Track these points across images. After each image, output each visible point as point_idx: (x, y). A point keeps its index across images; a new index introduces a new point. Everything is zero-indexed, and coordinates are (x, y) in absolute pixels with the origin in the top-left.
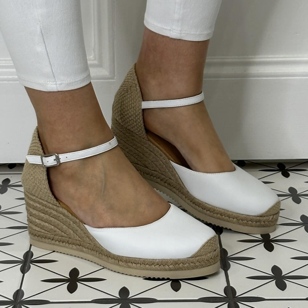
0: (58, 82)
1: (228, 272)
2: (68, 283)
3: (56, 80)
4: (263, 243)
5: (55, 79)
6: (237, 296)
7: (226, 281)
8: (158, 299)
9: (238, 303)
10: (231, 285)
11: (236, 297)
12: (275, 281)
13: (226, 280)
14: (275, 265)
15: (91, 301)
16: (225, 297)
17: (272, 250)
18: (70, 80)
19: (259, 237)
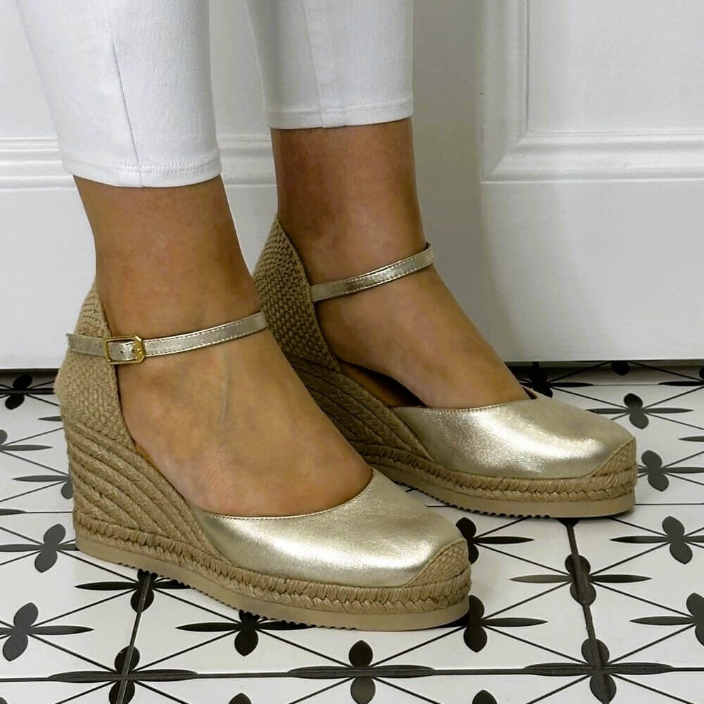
0: (145, 166)
1: (592, 607)
2: (238, 632)
3: (140, 161)
4: (669, 546)
5: (138, 161)
6: (610, 660)
7: (587, 628)
8: (436, 669)
9: (613, 677)
10: (597, 638)
11: (609, 665)
12: (695, 627)
13: (585, 626)
14: (694, 594)
15: (289, 672)
16: (585, 665)
17: (689, 561)
18: (171, 165)
19: (659, 532)
